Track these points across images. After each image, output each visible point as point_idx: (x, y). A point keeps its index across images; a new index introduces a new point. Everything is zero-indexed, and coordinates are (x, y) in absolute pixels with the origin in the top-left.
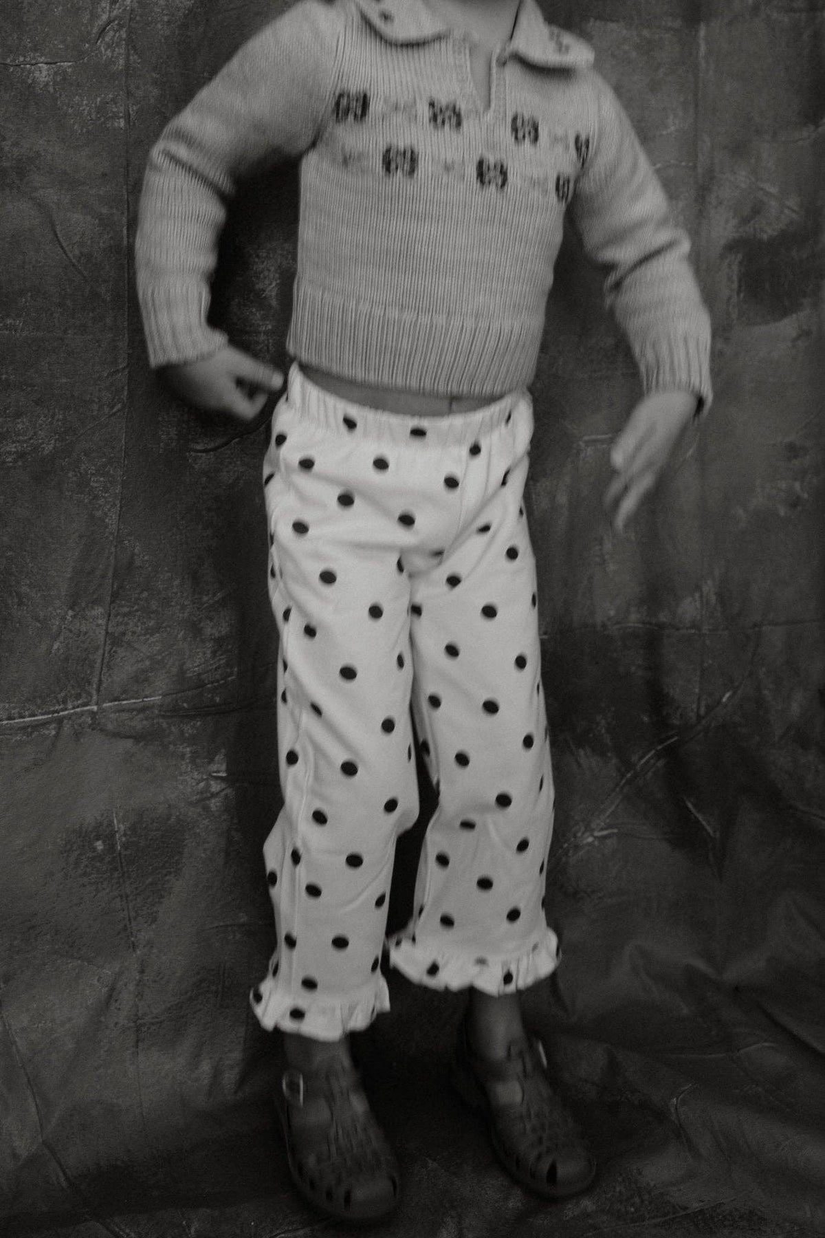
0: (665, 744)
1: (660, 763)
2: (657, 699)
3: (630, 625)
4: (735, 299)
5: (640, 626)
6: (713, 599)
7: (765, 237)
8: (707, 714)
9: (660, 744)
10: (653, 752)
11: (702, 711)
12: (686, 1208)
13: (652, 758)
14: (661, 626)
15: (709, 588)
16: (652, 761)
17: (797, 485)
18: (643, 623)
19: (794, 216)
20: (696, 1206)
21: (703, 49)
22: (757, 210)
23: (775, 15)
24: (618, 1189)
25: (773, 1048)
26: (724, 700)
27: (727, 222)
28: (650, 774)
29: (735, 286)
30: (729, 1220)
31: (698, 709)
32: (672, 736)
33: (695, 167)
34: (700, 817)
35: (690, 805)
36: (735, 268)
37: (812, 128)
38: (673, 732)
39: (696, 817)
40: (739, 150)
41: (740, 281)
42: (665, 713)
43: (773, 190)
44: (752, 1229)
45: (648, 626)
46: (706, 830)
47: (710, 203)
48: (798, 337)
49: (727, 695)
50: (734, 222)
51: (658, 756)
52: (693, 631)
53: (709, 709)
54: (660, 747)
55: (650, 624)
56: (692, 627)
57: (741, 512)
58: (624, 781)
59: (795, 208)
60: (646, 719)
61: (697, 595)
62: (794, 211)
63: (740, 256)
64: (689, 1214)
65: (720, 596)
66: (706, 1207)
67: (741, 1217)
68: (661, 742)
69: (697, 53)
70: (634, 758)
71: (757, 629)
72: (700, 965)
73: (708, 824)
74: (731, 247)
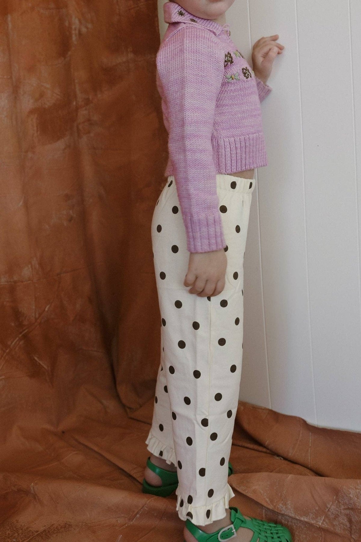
0: (23, 333)
1: (21, 343)
2: (17, 314)
3: (2, 284)
4: (36, 135)
5: (6, 283)
6: (37, 266)
7: (47, 106)
8: (39, 316)
9: (20, 334)
10: (17, 338)
11: (37, 316)
12: (37, 532)
13: (17, 341)
14: (15, 282)
15: (35, 262)
16: (18, 343)
17: (71, 212)
18: (7, 282)
19: (58, 97)
20: (42, 529)
21: (10, 26)
22: (42, 95)
23: (42, 11)
24: (7, 533)
25: (76, 454)
26: (46, 309)
27: (29, 101)
28: (17, 348)
29: (35, 128)
30: (56, 531)
31: (35, 316)
32: (25, 330)
33: (11, 78)
34: (41, 363)
35: (36, 358)
36: (34, 120)
37: (63, 59)
38: (25, 328)
39: (39, 363)
40: (31, 69)
41: (37, 127)
42: (21, 320)
43: (48, 86)
44: (66, 531)
45: (10, 283)
46: (43, 367)
47: (20, 93)
48: (65, 149)
49: (47, 307)
50: (31, 101)
51: (20, 340)
52: (30, 282)
53: (40, 315)
54: (20, 336)
55: (11, 282)
56: (29, 281)
57: (47, 226)
58: (5, 354)
59: (59, 94)
60: (13, 324)
61: (30, 266)
62: (57, 94)
63: (36, 115)
64: (39, 533)
65: (40, 264)
66: (46, 528)
67: (61, 527)
68: (21, 333)
69: (8, 27)
70: (9, 343)
71: (59, 276)
72: (48, 426)
73: (45, 365)
74: (32, 112)
